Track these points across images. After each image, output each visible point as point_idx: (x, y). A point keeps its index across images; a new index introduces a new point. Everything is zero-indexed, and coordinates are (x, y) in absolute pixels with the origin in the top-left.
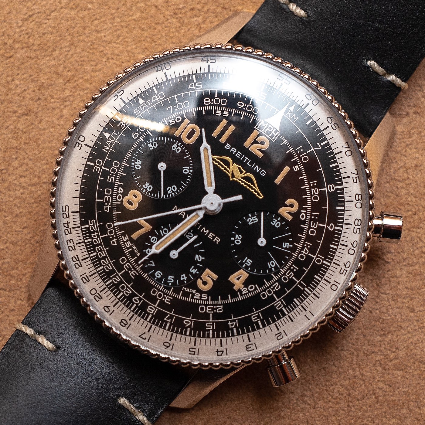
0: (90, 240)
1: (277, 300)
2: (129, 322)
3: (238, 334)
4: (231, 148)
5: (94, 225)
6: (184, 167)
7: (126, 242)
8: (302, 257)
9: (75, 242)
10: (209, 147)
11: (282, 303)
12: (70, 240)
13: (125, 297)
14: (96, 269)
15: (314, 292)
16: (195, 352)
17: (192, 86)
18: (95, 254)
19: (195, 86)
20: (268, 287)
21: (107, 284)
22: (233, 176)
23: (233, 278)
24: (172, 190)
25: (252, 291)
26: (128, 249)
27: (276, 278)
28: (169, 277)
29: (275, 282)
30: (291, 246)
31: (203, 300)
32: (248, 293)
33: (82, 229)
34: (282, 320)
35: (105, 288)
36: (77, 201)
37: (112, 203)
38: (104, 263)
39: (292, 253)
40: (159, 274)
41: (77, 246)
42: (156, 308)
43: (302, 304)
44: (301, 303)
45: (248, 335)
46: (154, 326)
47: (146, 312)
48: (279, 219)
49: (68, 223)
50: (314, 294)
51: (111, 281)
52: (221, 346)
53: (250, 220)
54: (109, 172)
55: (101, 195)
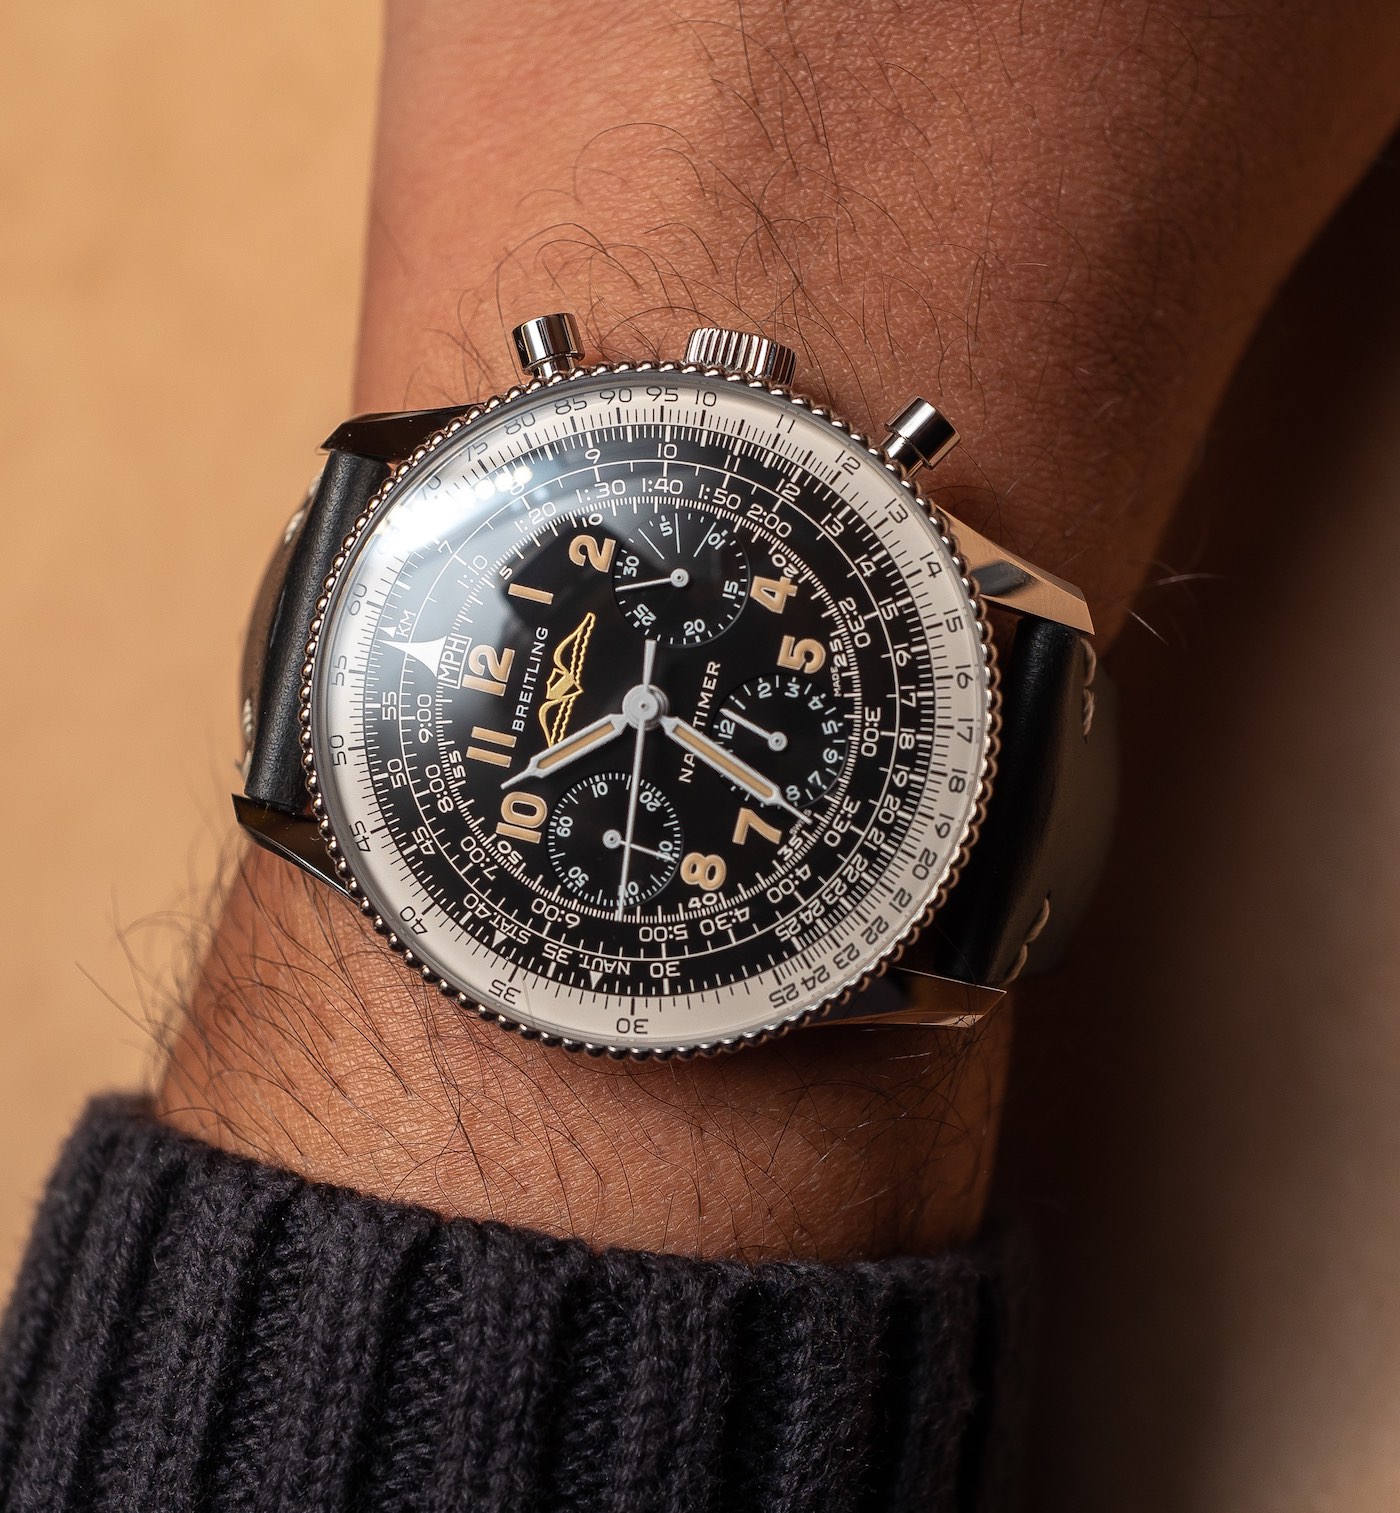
0: (819, 921)
1: (781, 499)
2: (951, 774)
3: (881, 547)
4: (520, 718)
5: (787, 928)
6: (596, 796)
7: (793, 848)
8: (676, 487)
9: (836, 951)
10: (534, 760)
11: (783, 488)
12: (838, 963)
13: (904, 803)
14: (872, 886)
15: (735, 434)
16: (954, 619)
17: (427, 849)
18: (842, 900)
19: (424, 842)
20: (764, 528)
21: (892, 851)
22: (573, 689)
23: (775, 604)
24: (652, 801)
25: (786, 557)
26: (805, 839)
27: (740, 521)
28: (826, 732)
29: (749, 519)
30: (663, 518)
31: (844, 646)
32: (793, 563)
33: (804, 948)
34: (817, 475)
35: (903, 851)
36: (753, 982)
37: (729, 910)
38: (854, 875)
39: (677, 511)
40: (830, 756)
41: (844, 945)
42: (900, 733)
43: (769, 447)
44: (768, 452)
45: (876, 527)
46: (939, 722)
47: (916, 748)
48: (620, 564)
49: (805, 982)
50: (739, 434)
51: (884, 846)
52: (919, 571)
53: (647, 621)
54: (668, 942)
55: (720, 938)
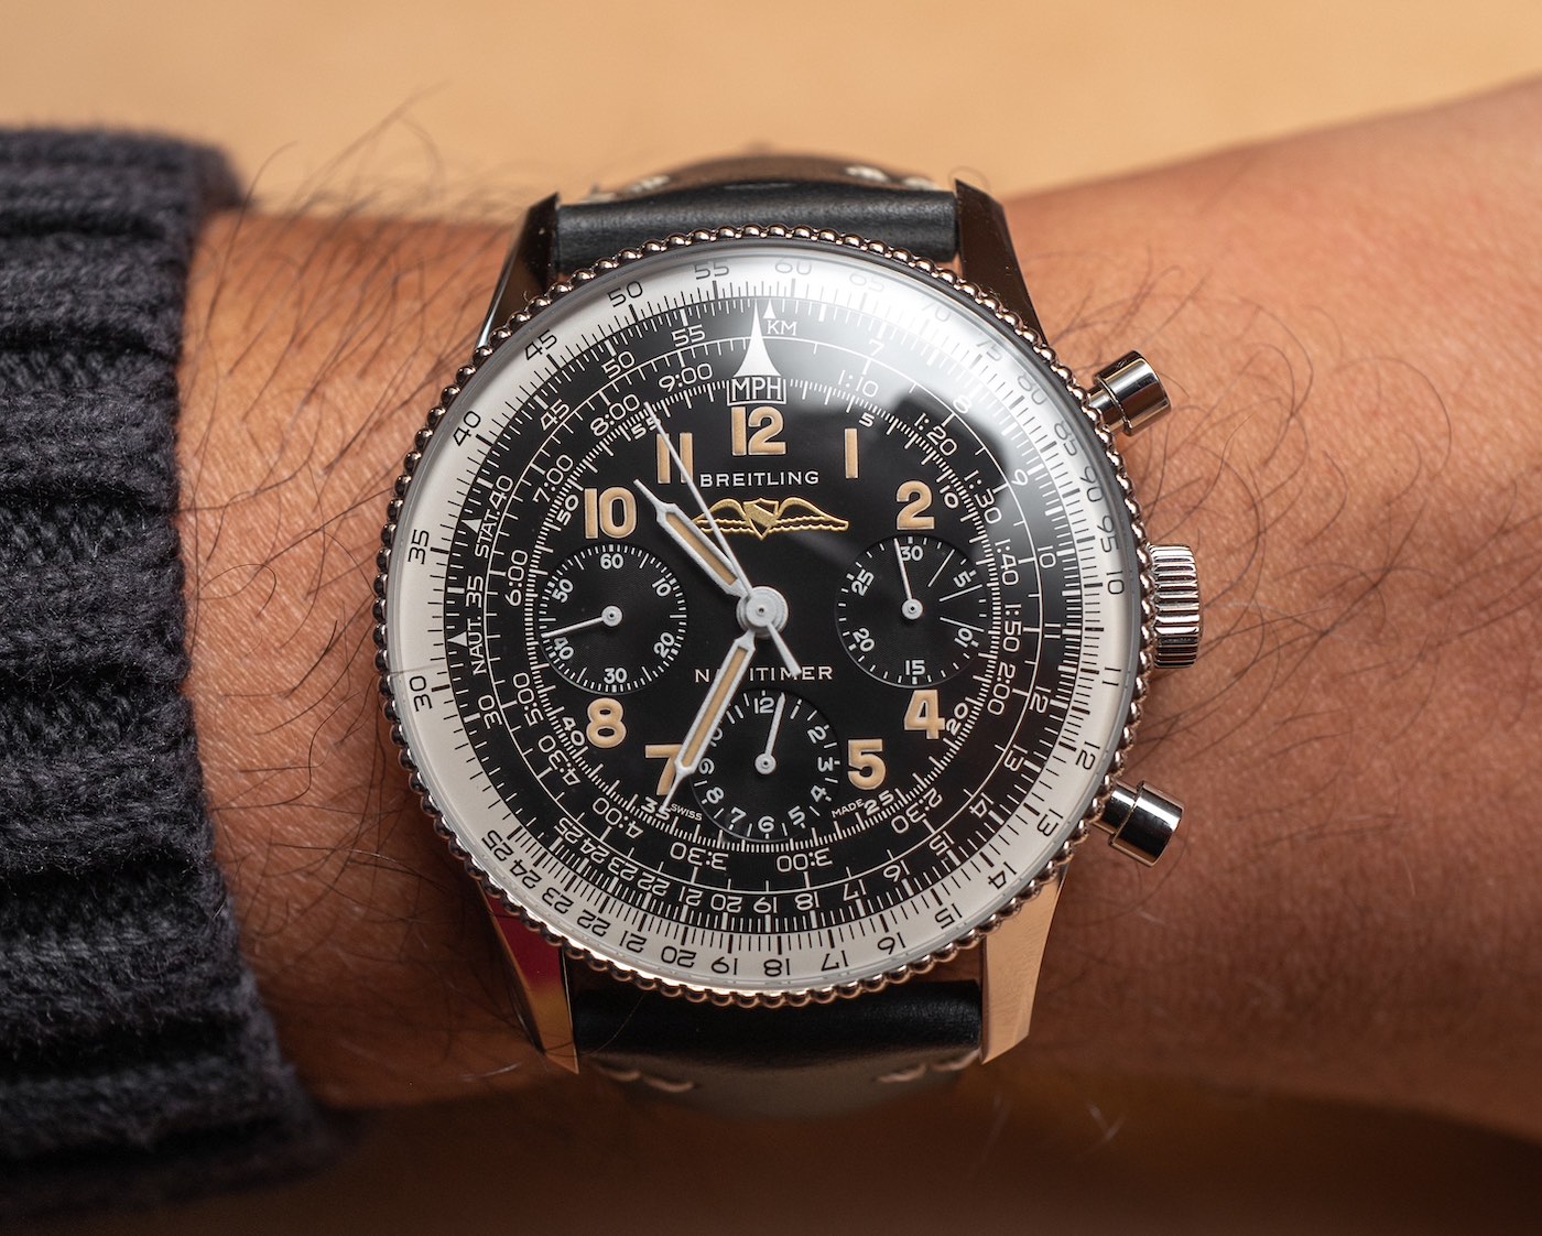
0: (586, 861)
1: (1028, 695)
2: (782, 959)
4: (714, 480)
5: (570, 829)
6: (654, 586)
7: (657, 811)
8: (1010, 578)
9: (561, 889)
10: (673, 507)
11: (1041, 693)
12: (548, 893)
13: (737, 916)
14: (640, 907)
15: (1085, 625)
16: (950, 916)
17: (547, 420)
18: (616, 880)
19: (553, 414)
20: (992, 685)
21: (683, 919)
22: (761, 529)
23: (913, 720)
24: (666, 647)
25: (967, 717)
26: (670, 822)
27: (992, 657)
28: (790, 813)
29: (998, 666)
30: (973, 573)
31: (888, 806)
32: (963, 726)
33: (553, 853)
34: (1065, 726)
35: (686, 929)
36: (503, 808)
37: (572, 761)
38: (646, 885)
39: (985, 585)
40: (766, 824)
41: (569, 894)
42: (811, 892)
43: (1081, 666)
44: (1076, 666)
45: (1026, 805)
46: (835, 930)
47: (800, 914)
48: (910, 540)
49: (518, 864)
50: (1087, 629)
51: (686, 908)
52: (992, 865)
53: (857, 587)
54: (520, 706)
55: (540, 761)
